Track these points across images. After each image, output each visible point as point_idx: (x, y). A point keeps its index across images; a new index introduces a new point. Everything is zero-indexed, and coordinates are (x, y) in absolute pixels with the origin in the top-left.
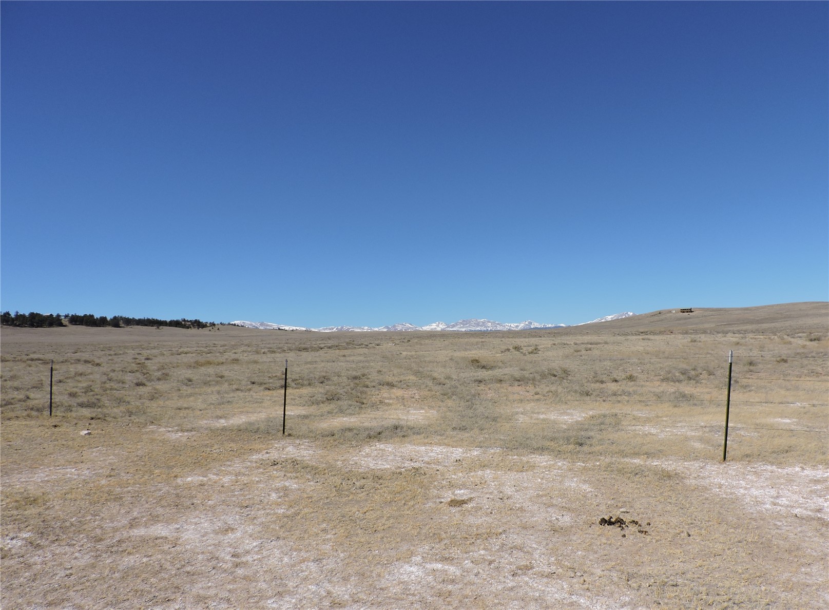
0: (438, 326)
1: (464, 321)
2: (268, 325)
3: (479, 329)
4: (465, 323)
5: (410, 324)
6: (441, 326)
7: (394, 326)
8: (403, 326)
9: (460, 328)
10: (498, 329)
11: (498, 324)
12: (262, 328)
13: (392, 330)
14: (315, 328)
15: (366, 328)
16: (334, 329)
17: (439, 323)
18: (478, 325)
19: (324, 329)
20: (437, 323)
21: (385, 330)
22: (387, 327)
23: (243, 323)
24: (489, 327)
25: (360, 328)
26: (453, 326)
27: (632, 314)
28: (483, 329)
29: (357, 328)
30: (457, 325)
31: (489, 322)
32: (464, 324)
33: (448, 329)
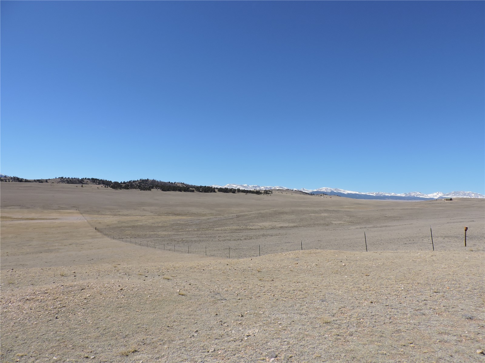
0: (438, 194)
1: (455, 192)
2: (339, 190)
3: (465, 197)
4: (455, 193)
5: (420, 193)
6: (439, 194)
7: (410, 193)
8: (415, 194)
9: (452, 196)
10: (479, 198)
11: (479, 195)
12: (335, 191)
13: (408, 195)
14: (364, 192)
15: (393, 194)
16: (374, 194)
17: (439, 193)
18: (465, 195)
20: (438, 192)
21: (404, 195)
22: (406, 194)
23: (327, 188)
24: (472, 196)
25: (390, 194)
26: (448, 195)
28: (468, 197)
29: (388, 193)
30: (450, 194)
31: (473, 193)
32: (455, 194)
33: (444, 196)
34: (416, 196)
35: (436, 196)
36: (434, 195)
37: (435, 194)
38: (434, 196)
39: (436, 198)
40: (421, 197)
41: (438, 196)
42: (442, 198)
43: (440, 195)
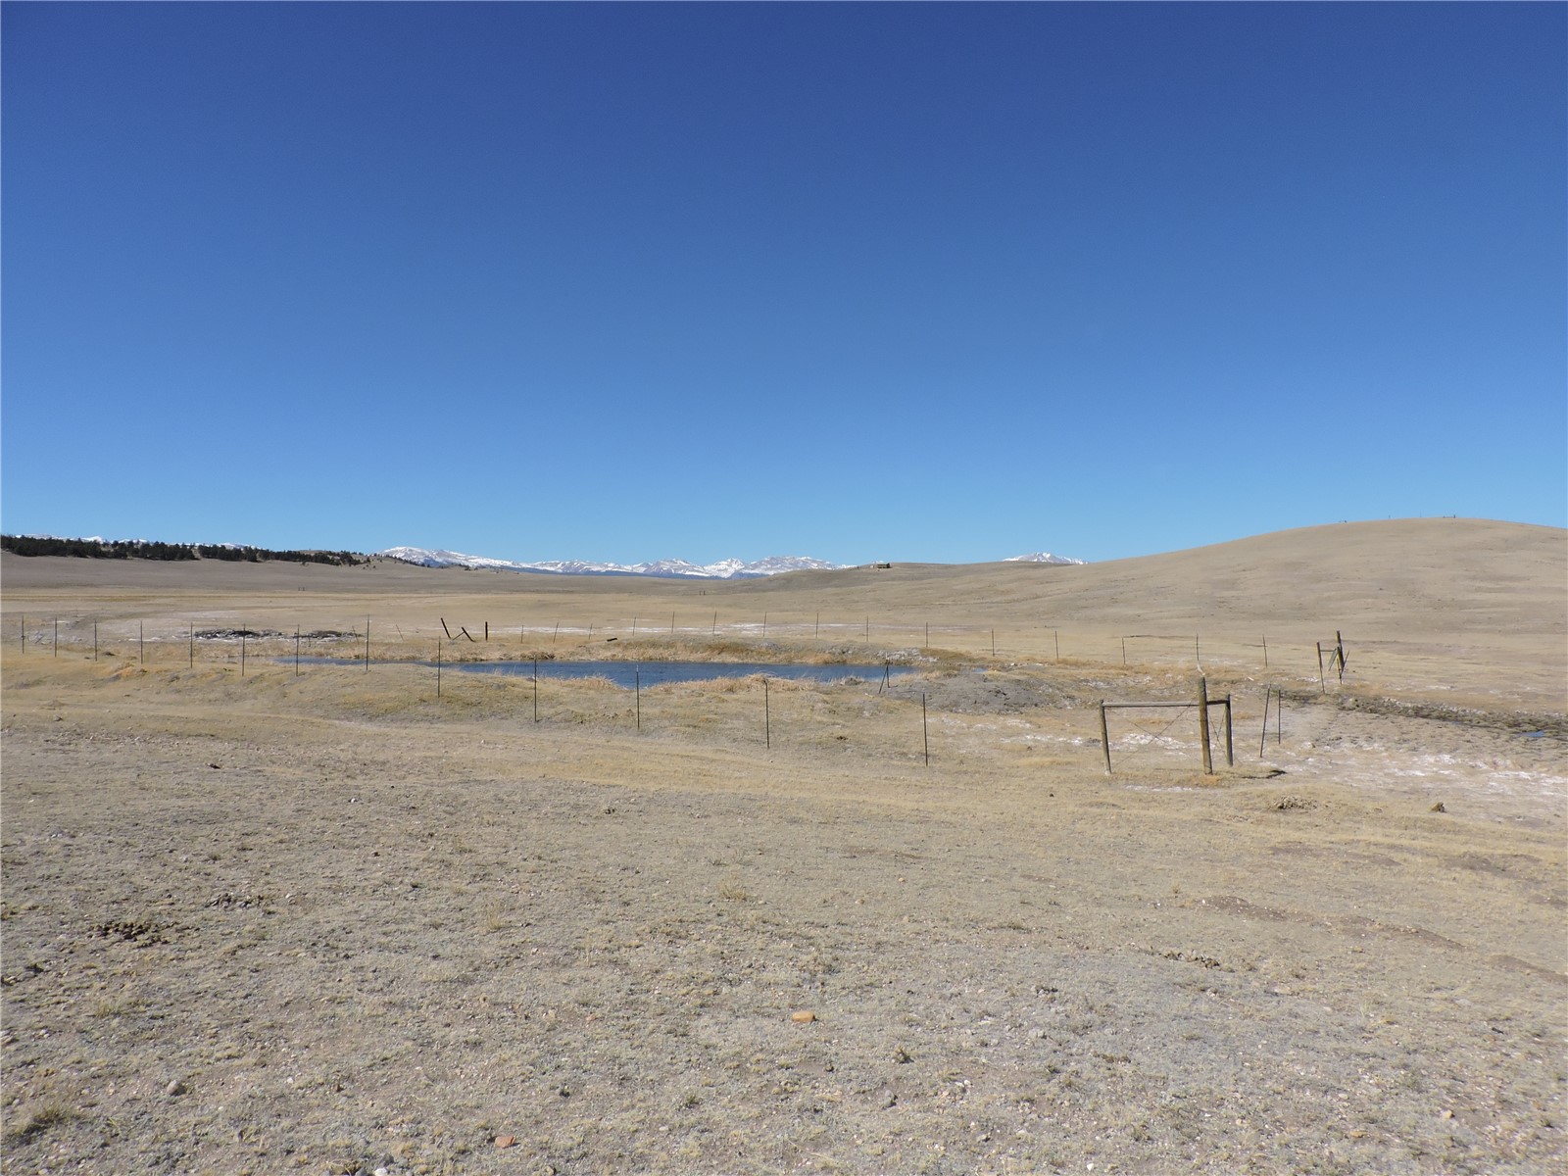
0: (730, 565)
1: (772, 558)
2: (449, 556)
4: (774, 561)
5: (684, 562)
6: (734, 566)
7: (658, 564)
8: (672, 564)
9: (766, 570)
12: (439, 560)
13: (655, 569)
14: (527, 563)
15: (612, 565)
16: (559, 566)
17: (732, 561)
19: (542, 565)
20: (729, 560)
21: (642, 570)
22: (646, 565)
23: (410, 550)
25: (601, 565)
26: (755, 567)
27: (1048, 555)
29: (597, 565)
30: (761, 564)
31: (814, 561)
32: (772, 565)
33: (747, 571)
34: (675, 570)
35: (726, 570)
36: (721, 567)
37: (723, 565)
38: (720, 570)
39: (725, 575)
40: (688, 573)
41: (731, 571)
42: (742, 575)
43: (736, 567)
